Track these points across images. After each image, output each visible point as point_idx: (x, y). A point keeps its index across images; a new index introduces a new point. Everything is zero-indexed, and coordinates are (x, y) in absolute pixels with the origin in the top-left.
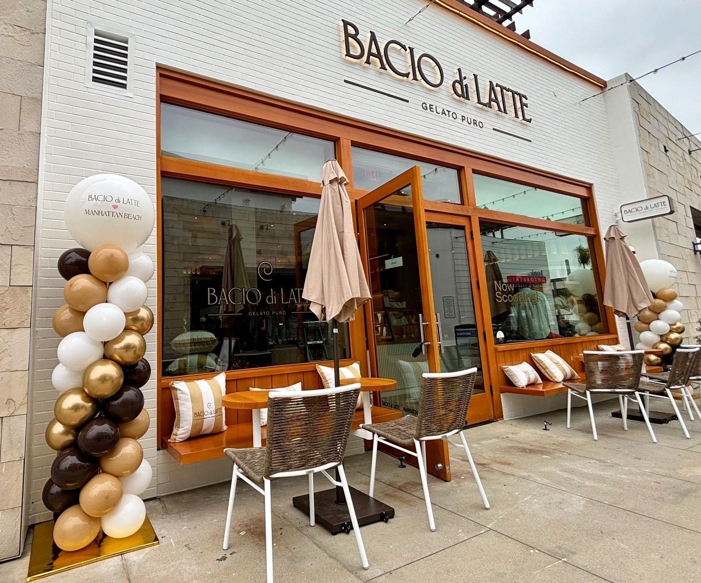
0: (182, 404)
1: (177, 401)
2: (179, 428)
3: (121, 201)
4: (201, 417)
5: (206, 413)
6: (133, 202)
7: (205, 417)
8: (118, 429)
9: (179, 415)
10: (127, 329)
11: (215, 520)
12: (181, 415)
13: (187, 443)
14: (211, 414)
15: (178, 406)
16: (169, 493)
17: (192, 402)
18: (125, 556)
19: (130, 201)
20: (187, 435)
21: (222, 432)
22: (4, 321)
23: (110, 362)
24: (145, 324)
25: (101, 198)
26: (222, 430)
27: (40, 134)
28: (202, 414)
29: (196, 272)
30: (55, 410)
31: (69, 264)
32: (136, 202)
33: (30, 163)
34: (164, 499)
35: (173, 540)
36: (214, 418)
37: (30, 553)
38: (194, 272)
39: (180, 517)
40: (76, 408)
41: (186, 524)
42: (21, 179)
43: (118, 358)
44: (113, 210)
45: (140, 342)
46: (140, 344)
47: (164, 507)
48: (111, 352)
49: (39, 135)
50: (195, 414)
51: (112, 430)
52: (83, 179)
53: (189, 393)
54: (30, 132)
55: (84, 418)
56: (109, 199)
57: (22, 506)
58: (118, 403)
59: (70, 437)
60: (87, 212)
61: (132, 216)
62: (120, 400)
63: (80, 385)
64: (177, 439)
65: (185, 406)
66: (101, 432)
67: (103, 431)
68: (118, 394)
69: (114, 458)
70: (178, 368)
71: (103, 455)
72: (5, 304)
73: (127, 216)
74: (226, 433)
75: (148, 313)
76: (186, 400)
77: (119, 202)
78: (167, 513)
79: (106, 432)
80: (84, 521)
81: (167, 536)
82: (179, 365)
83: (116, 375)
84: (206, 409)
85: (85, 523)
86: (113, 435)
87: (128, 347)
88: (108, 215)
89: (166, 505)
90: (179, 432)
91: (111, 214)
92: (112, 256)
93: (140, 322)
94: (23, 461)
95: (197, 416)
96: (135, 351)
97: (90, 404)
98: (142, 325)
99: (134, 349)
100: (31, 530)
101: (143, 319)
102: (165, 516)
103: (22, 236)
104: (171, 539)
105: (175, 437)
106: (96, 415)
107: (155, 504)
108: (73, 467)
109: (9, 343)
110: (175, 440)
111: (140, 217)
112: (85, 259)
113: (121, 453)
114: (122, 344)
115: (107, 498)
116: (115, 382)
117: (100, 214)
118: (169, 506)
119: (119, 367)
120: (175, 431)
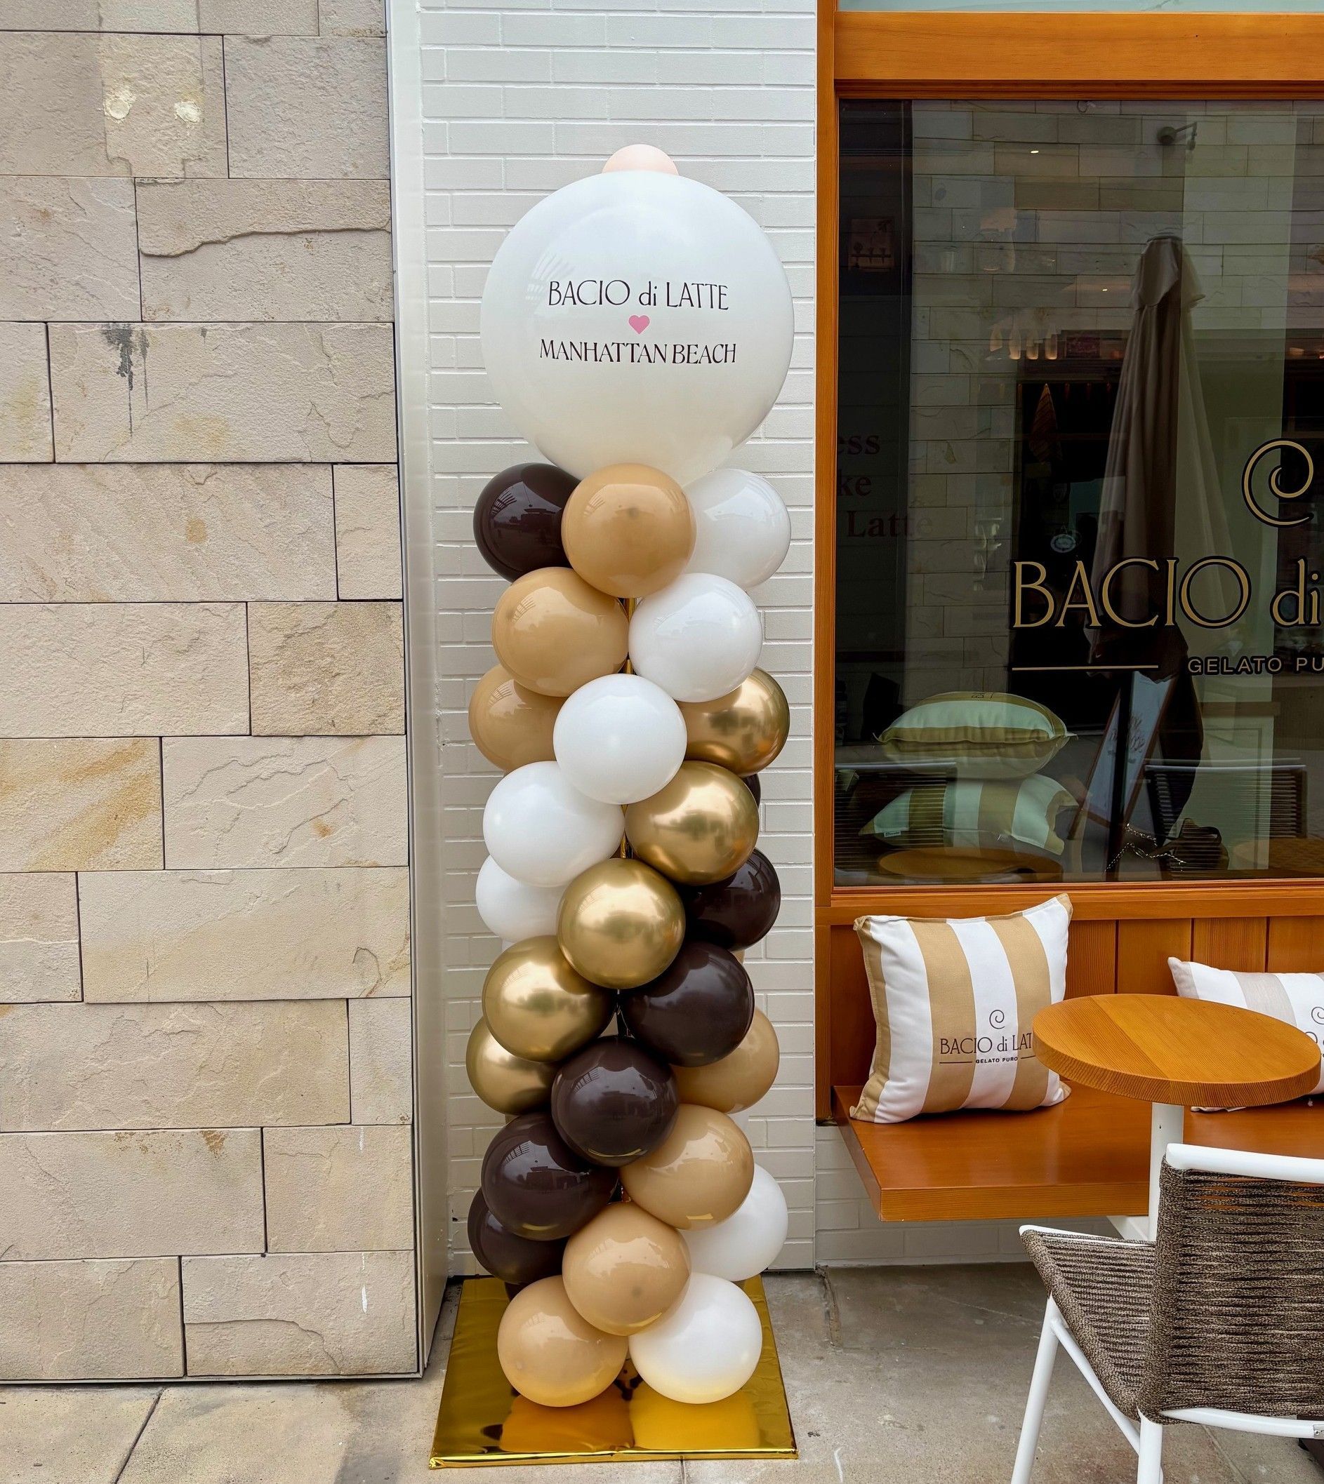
0: (900, 1002)
1: (879, 984)
2: (887, 1077)
3: (661, 299)
4: (964, 1057)
5: (984, 1045)
6: (705, 291)
7: (979, 1056)
8: (669, 1084)
9: (887, 1035)
10: (696, 758)
11: (992, 1419)
12: (894, 1039)
13: (913, 1132)
14: (1005, 1049)
15: (883, 1004)
16: (854, 1264)
17: (933, 999)
18: (692, 1466)
19: (694, 290)
20: (913, 1106)
21: (1042, 1109)
22: (332, 713)
23: (639, 872)
24: (758, 739)
25: (590, 292)
26: (1044, 1103)
27: (384, 36)
28: (967, 1046)
29: (1042, 353)
30: (484, 997)
31: (505, 526)
32: (716, 290)
33: (362, 156)
34: (837, 1284)
35: (841, 1456)
36: (1015, 1063)
37: (444, 1371)
38: (1033, 348)
39: (878, 1370)
40: (541, 1003)
41: (892, 1402)
42: (340, 224)
43: (662, 858)
44: (631, 335)
45: (738, 807)
46: (737, 816)
47: (833, 1316)
48: (641, 837)
49: (381, 42)
50: (944, 1042)
51: (651, 1088)
52: (542, 198)
53: (923, 968)
54: (355, 33)
55: (566, 1038)
56: (617, 293)
57: (415, 1247)
58: (669, 1004)
59: (531, 1081)
60: (548, 349)
61: (701, 350)
62: (674, 996)
63: (551, 929)
64: (877, 1113)
65: (907, 1009)
66: (617, 1094)
67: (623, 1090)
68: (668, 978)
69: (663, 1170)
70: (906, 829)
71: (626, 1161)
72: (329, 659)
73: (684, 354)
74: (1060, 1111)
75: (766, 696)
76: (912, 989)
77: (652, 301)
78: (839, 1344)
79: (633, 1092)
80: (577, 1336)
81: (823, 1434)
82: (912, 817)
83: (659, 918)
84: (983, 1029)
85: (579, 1339)
86: (653, 1103)
87: (696, 826)
88: (615, 357)
89: (843, 1307)
90: (885, 1093)
91: (626, 352)
92: (632, 512)
93: (742, 732)
94: (409, 1127)
95: (950, 1051)
96: (720, 842)
97: (585, 996)
98: (747, 739)
99: (717, 833)
100: (454, 1289)
101: (749, 720)
102: (830, 1352)
103: (357, 429)
104: (835, 1446)
105: (871, 1104)
106: (604, 1023)
107: (808, 1293)
108: (538, 1177)
109: (351, 782)
110: (874, 1115)
111: (730, 351)
112: (551, 507)
113: (683, 1156)
114: (677, 814)
115: (637, 1292)
116: (657, 939)
117: (591, 354)
118: (848, 1317)
119: (666, 887)
120: (872, 1084)
